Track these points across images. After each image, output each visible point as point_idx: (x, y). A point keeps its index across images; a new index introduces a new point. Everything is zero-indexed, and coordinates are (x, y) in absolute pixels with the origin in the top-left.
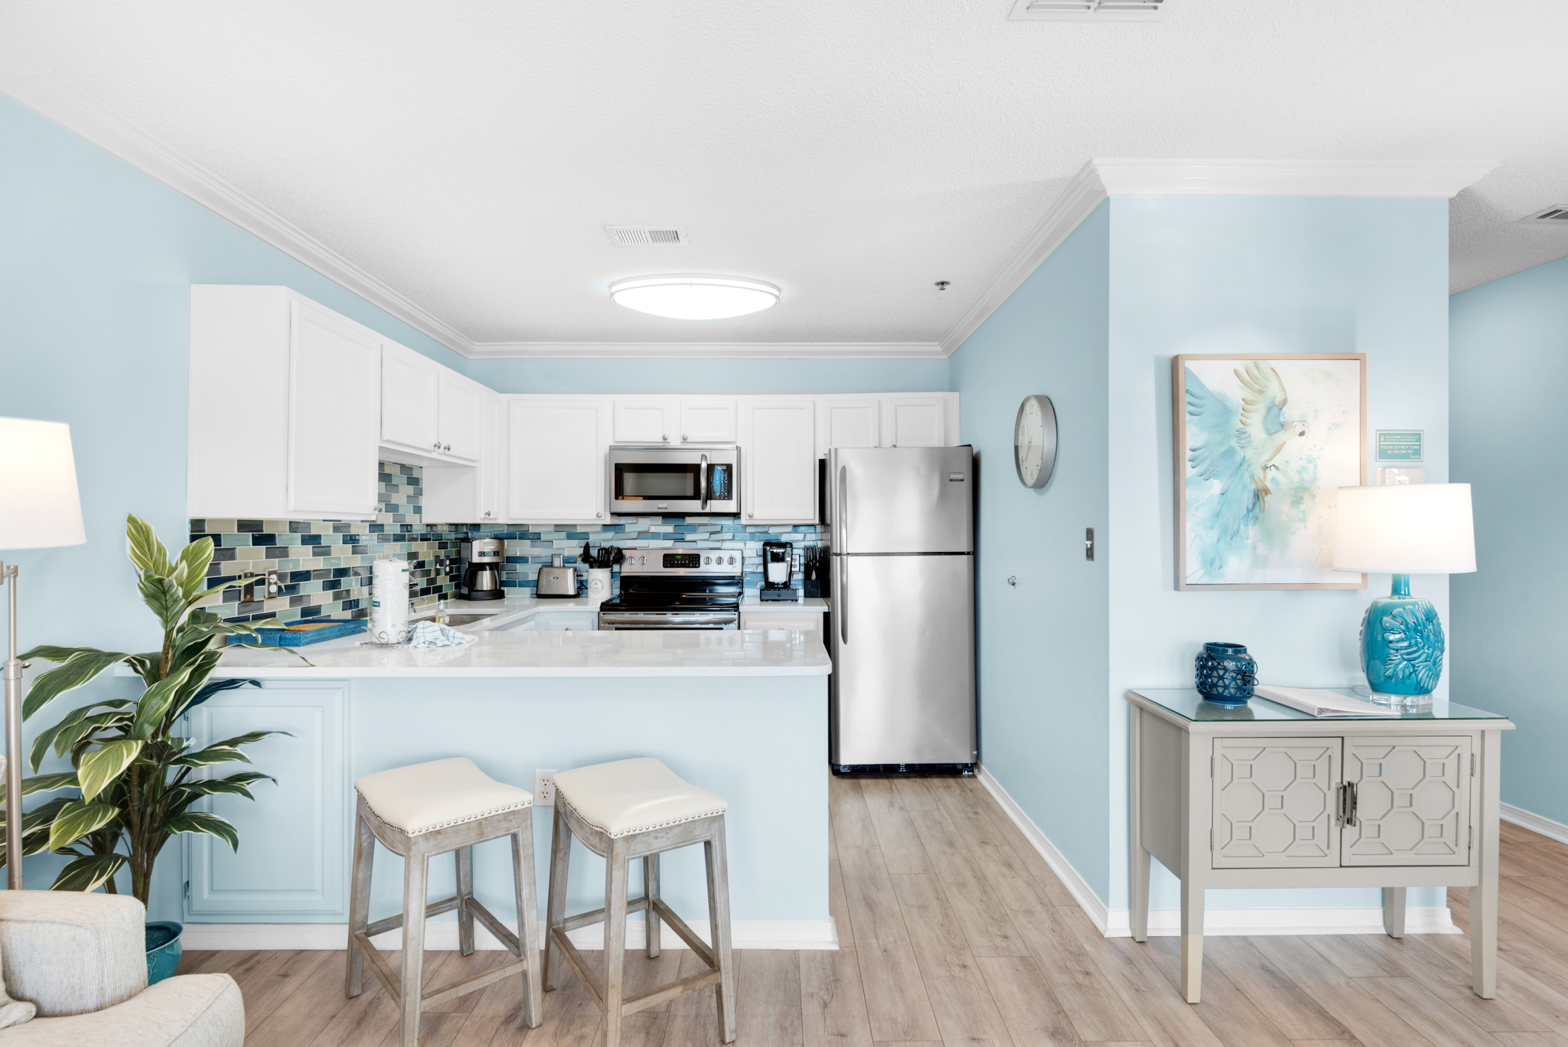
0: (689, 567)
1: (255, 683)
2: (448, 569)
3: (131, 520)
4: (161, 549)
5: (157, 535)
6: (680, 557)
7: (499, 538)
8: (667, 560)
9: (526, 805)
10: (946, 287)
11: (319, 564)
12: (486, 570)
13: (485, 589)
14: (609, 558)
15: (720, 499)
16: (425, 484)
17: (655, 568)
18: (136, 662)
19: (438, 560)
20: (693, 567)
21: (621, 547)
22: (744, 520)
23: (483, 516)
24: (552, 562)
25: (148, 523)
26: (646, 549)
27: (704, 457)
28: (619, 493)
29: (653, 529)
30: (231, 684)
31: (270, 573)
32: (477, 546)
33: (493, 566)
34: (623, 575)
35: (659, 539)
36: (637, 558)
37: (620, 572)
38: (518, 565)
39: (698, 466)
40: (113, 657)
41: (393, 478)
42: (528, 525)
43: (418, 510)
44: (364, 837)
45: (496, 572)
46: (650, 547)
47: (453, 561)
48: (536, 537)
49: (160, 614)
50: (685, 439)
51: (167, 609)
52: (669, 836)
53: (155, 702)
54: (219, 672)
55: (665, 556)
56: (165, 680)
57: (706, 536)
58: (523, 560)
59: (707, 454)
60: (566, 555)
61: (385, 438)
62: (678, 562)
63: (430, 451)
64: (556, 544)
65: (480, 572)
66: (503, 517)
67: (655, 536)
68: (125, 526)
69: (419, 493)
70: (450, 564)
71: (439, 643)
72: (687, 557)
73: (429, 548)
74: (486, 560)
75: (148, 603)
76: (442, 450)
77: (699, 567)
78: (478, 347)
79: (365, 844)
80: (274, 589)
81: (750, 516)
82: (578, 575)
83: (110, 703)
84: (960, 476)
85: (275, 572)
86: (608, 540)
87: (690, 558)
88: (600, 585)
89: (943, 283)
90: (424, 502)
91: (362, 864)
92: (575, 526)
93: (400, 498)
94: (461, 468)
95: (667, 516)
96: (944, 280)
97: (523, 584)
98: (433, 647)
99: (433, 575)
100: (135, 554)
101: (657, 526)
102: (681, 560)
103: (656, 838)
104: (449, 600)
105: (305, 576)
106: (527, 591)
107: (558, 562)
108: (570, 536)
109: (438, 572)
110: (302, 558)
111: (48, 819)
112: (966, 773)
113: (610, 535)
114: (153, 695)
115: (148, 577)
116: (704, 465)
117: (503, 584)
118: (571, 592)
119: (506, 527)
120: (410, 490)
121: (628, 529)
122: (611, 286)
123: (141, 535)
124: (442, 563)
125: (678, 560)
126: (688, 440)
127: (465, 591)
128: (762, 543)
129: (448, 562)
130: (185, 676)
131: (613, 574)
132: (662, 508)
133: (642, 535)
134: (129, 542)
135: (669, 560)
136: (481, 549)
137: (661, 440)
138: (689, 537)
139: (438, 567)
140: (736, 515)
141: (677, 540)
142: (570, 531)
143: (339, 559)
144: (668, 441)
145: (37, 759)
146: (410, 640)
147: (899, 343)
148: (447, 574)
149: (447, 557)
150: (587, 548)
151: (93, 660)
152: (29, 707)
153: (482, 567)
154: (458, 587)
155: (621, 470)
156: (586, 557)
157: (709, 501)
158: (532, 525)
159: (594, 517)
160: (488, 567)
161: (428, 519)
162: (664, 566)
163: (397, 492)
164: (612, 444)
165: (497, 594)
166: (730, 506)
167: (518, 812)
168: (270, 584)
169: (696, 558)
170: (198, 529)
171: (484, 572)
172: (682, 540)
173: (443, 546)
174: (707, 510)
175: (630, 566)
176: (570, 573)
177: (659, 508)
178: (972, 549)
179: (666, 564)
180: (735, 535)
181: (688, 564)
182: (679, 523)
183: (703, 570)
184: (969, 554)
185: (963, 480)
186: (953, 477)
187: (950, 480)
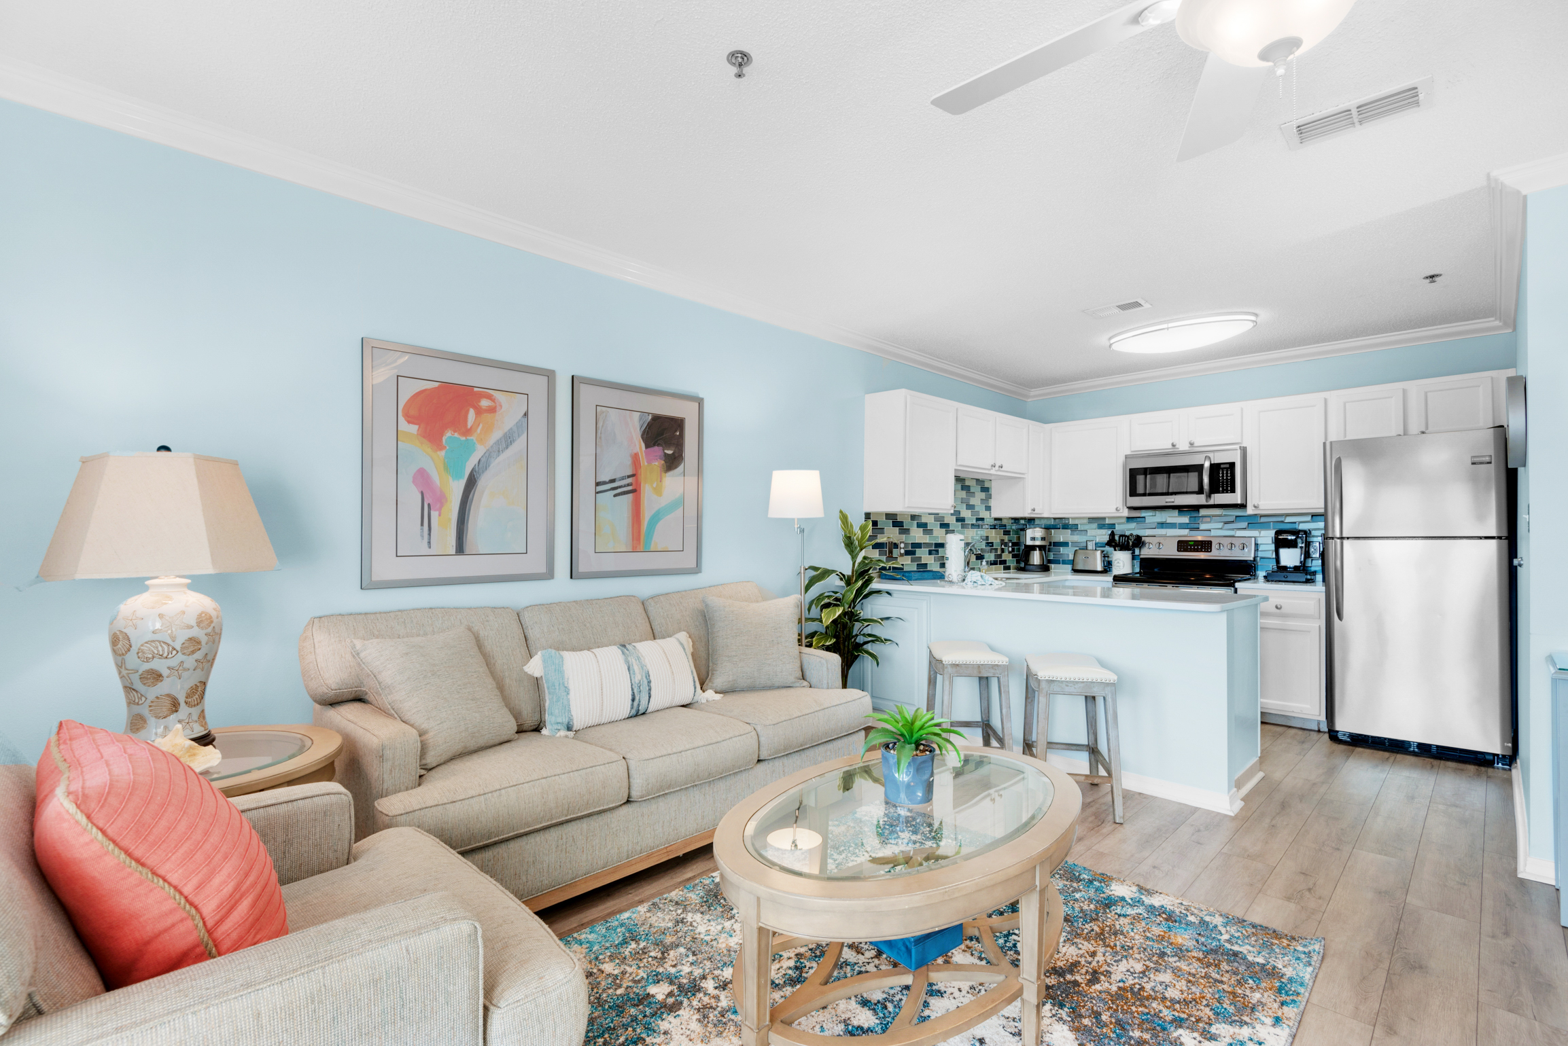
0: (1202, 551)
1: (889, 593)
2: (1010, 549)
3: (841, 512)
4: (851, 525)
5: (850, 519)
6: (1192, 543)
7: (1048, 528)
8: (1181, 546)
9: (1004, 663)
10: (1436, 279)
11: (926, 539)
12: (1036, 550)
13: (1035, 564)
14: (1131, 544)
15: (1223, 492)
16: (993, 492)
17: (1170, 551)
18: (842, 577)
19: (1002, 542)
20: (1205, 551)
21: (1140, 534)
22: (1250, 510)
23: (1030, 511)
24: (1086, 546)
25: (847, 513)
26: (1165, 536)
27: (1207, 458)
28: (1133, 492)
29: (1169, 520)
30: (878, 592)
31: (901, 543)
32: (1030, 533)
33: (1041, 548)
34: (1142, 557)
35: (1176, 528)
36: (1154, 544)
37: (1139, 555)
38: (1061, 548)
39: (1202, 466)
40: (833, 571)
41: (971, 488)
42: (1068, 519)
43: (988, 508)
44: (932, 673)
45: (1043, 552)
46: (1168, 535)
47: (1014, 544)
48: (1074, 528)
49: (850, 554)
50: (1192, 444)
51: (853, 552)
52: (1076, 686)
53: (849, 593)
54: (875, 585)
55: (1179, 542)
56: (852, 585)
57: (1220, 525)
58: (1065, 544)
59: (1211, 455)
60: (1097, 541)
61: (959, 464)
63: (989, 470)
64: (1090, 532)
65: (1032, 552)
66: (1048, 511)
67: (1172, 526)
68: (838, 514)
69: (990, 497)
70: (1012, 546)
71: (979, 583)
72: (1200, 543)
73: (996, 534)
74: (1038, 543)
75: (846, 548)
76: (997, 468)
77: (1211, 551)
78: (1034, 392)
79: (932, 676)
80: (902, 551)
81: (1255, 507)
82: (1105, 556)
83: (833, 592)
84: (1487, 459)
85: (903, 542)
86: (1131, 529)
87: (1203, 544)
88: (1121, 564)
89: (1432, 277)
90: (992, 503)
91: (931, 687)
92: (1104, 519)
93: (976, 501)
94: (1015, 480)
95: (1181, 509)
96: (1432, 274)
97: (1064, 562)
98: (975, 584)
99: (999, 552)
100: (843, 529)
101: (1173, 517)
102: (1194, 545)
103: (1067, 686)
104: (1011, 571)
105: (919, 545)
106: (1069, 567)
107: (1091, 546)
108: (1101, 527)
109: (1003, 551)
110: (917, 535)
111: (813, 637)
112: (1500, 765)
113: (1133, 525)
114: (848, 591)
115: (845, 535)
116: (1207, 465)
117: (1050, 561)
118: (1099, 568)
120: (983, 495)
122: (1110, 339)
123: (844, 518)
124: (1006, 545)
125: (1191, 546)
126: (1195, 445)
127: (1022, 565)
128: (1274, 531)
129: (1010, 544)
130: (860, 583)
131: (1134, 558)
132: (1171, 502)
133: (1162, 525)
134: (840, 521)
135: (1183, 545)
136: (1033, 536)
137: (1171, 447)
138: (1202, 527)
139: (1003, 547)
140: (1243, 506)
141: (1191, 529)
142: (1100, 522)
143: (938, 537)
144: (1177, 447)
145: (809, 610)
146: (964, 580)
147: (1439, 327)
148: (1010, 552)
149: (1010, 541)
150: (1112, 534)
151: (826, 573)
152: (807, 588)
153: (1033, 548)
154: (1018, 562)
155: (1134, 474)
156: (1112, 542)
157: (1213, 495)
158: (1072, 518)
159: (1114, 511)
160: (1038, 549)
161: (996, 514)
162: (1179, 551)
163: (974, 497)
164: (1129, 453)
165: (1044, 568)
166: (1236, 498)
167: (1000, 665)
168: (901, 548)
169: (1208, 544)
170: (868, 516)
171: (1035, 552)
172: (1198, 529)
173: (1007, 533)
174: (1211, 502)
175: (1149, 550)
176: (1098, 553)
177: (1166, 503)
178: (1505, 534)
179: (1181, 549)
180: (1244, 525)
181: (1201, 549)
182: (1194, 514)
183: (1215, 554)
184: (1500, 538)
185: (1490, 463)
186: (1476, 460)
187: (1473, 464)
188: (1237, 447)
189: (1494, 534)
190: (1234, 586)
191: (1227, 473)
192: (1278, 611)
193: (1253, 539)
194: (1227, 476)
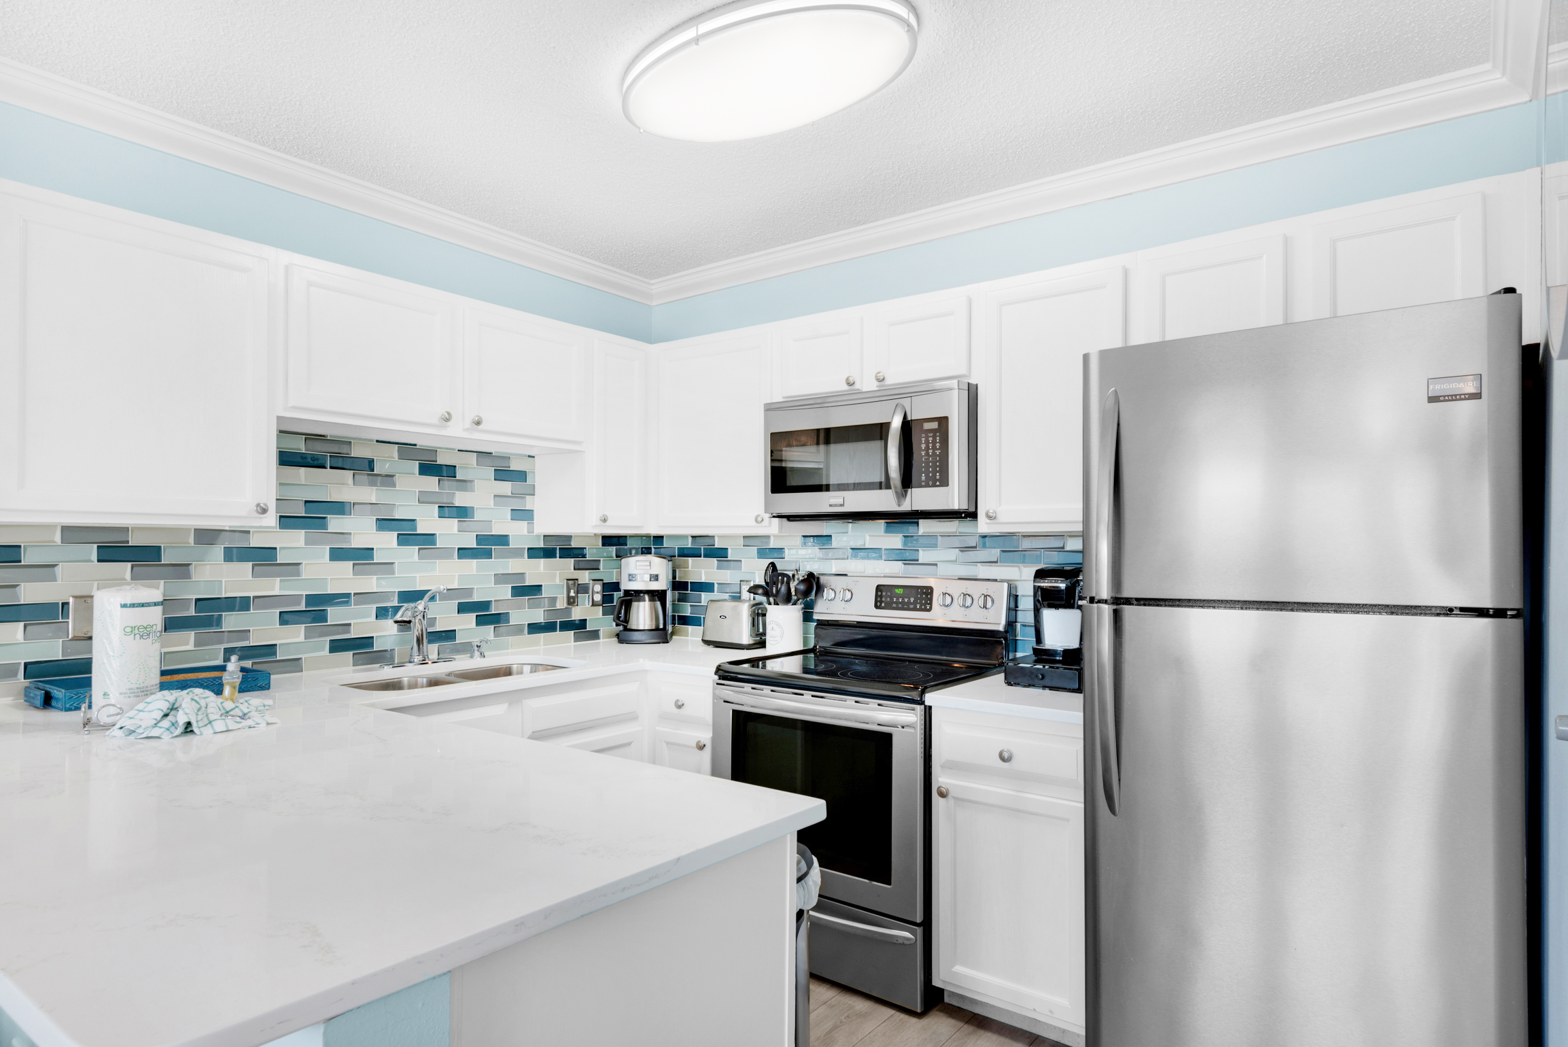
0: (915, 609)
2: (598, 597)
6: (901, 591)
7: (677, 555)
8: (881, 596)
12: (644, 601)
13: (643, 627)
15: (927, 486)
16: (535, 480)
17: (863, 608)
19: (573, 585)
20: (920, 610)
21: (820, 571)
22: (990, 524)
23: (595, 522)
24: (740, 593)
26: (857, 575)
27: (902, 407)
28: (782, 483)
29: (871, 542)
32: (638, 565)
33: (655, 595)
34: (819, 617)
35: (877, 558)
36: (841, 592)
37: (815, 614)
39: (888, 425)
42: (714, 537)
43: (523, 515)
45: (658, 604)
46: (862, 572)
47: (609, 587)
48: (720, 554)
50: (879, 380)
55: (880, 587)
57: (951, 554)
58: (708, 587)
59: (910, 401)
60: (751, 581)
62: (898, 599)
64: (743, 564)
65: (634, 603)
67: (872, 554)
69: (526, 491)
70: (603, 590)
72: (914, 591)
73: (554, 566)
74: (644, 585)
77: (930, 609)
81: (996, 517)
84: (1470, 388)
87: (918, 593)
88: (781, 633)
90: (535, 504)
93: (476, 498)
99: (561, 605)
101: (874, 535)
102: (903, 596)
104: (598, 641)
107: (745, 592)
108: (759, 553)
109: (571, 602)
116: (896, 423)
118: (747, 639)
119: (690, 539)
120: (503, 487)
121: (835, 543)
124: (582, 588)
125: (898, 596)
126: (887, 381)
127: (622, 629)
128: (1031, 570)
129: (598, 588)
132: (836, 505)
133: (857, 552)
135: (884, 596)
136: (639, 571)
137: (845, 384)
138: (924, 556)
139: (572, 594)
140: (974, 514)
141: (903, 561)
148: (595, 604)
149: (597, 580)
153: (636, 595)
155: (777, 444)
156: (770, 586)
157: (909, 491)
158: (720, 537)
159: (754, 522)
160: (647, 597)
161: (544, 527)
162: (877, 607)
163: (470, 490)
164: (772, 401)
165: (661, 635)
166: (952, 497)
169: (927, 593)
171: (642, 604)
172: (912, 561)
173: (584, 565)
174: (907, 507)
175: (832, 603)
176: (745, 610)
177: (831, 506)
178: (1514, 600)
179: (881, 602)
180: (995, 553)
181: (915, 603)
182: (911, 529)
183: (938, 617)
184: (1499, 613)
185: (1477, 396)
186: (1438, 389)
187: (1433, 399)
188: (954, 383)
189: (1487, 603)
190: (921, 702)
191: (934, 442)
192: (1005, 765)
193: (1006, 585)
194: (934, 448)
